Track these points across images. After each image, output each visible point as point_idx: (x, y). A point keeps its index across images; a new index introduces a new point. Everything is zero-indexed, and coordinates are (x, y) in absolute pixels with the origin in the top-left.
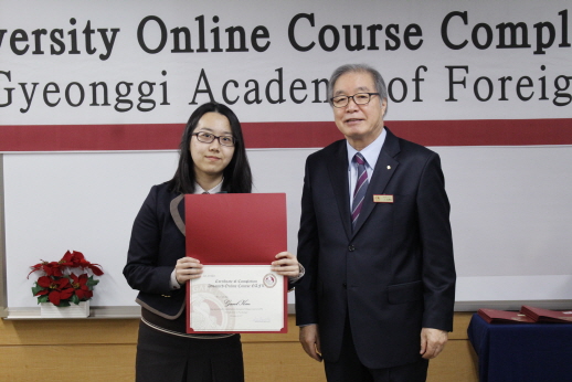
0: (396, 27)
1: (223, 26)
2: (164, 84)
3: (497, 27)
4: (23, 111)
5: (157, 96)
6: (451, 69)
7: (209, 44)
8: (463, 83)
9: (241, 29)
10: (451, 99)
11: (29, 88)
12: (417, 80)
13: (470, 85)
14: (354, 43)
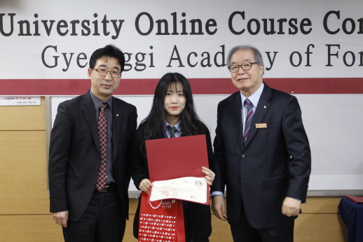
0: (296, 20)
1: (188, 19)
2: (151, 55)
3: (358, 21)
4: (64, 70)
5: (147, 61)
6: (329, 46)
7: (180, 29)
8: (337, 55)
9: (199, 21)
10: (329, 65)
11: (68, 56)
12: (308, 53)
13: (341, 56)
14: (269, 30)
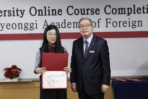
0: (93, 9)
1: (51, 9)
2: (36, 24)
3: (118, 9)
4: (1, 30)
5: (34, 26)
6: (107, 19)
7: (47, 13)
8: (110, 23)
9: (55, 10)
10: (107, 27)
11: (3, 25)
12: (99, 22)
13: (111, 23)
14: (83, 13)
